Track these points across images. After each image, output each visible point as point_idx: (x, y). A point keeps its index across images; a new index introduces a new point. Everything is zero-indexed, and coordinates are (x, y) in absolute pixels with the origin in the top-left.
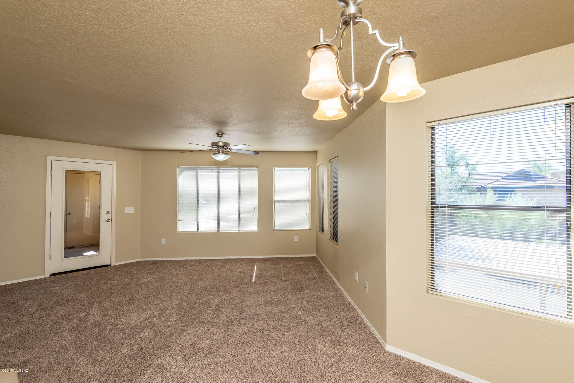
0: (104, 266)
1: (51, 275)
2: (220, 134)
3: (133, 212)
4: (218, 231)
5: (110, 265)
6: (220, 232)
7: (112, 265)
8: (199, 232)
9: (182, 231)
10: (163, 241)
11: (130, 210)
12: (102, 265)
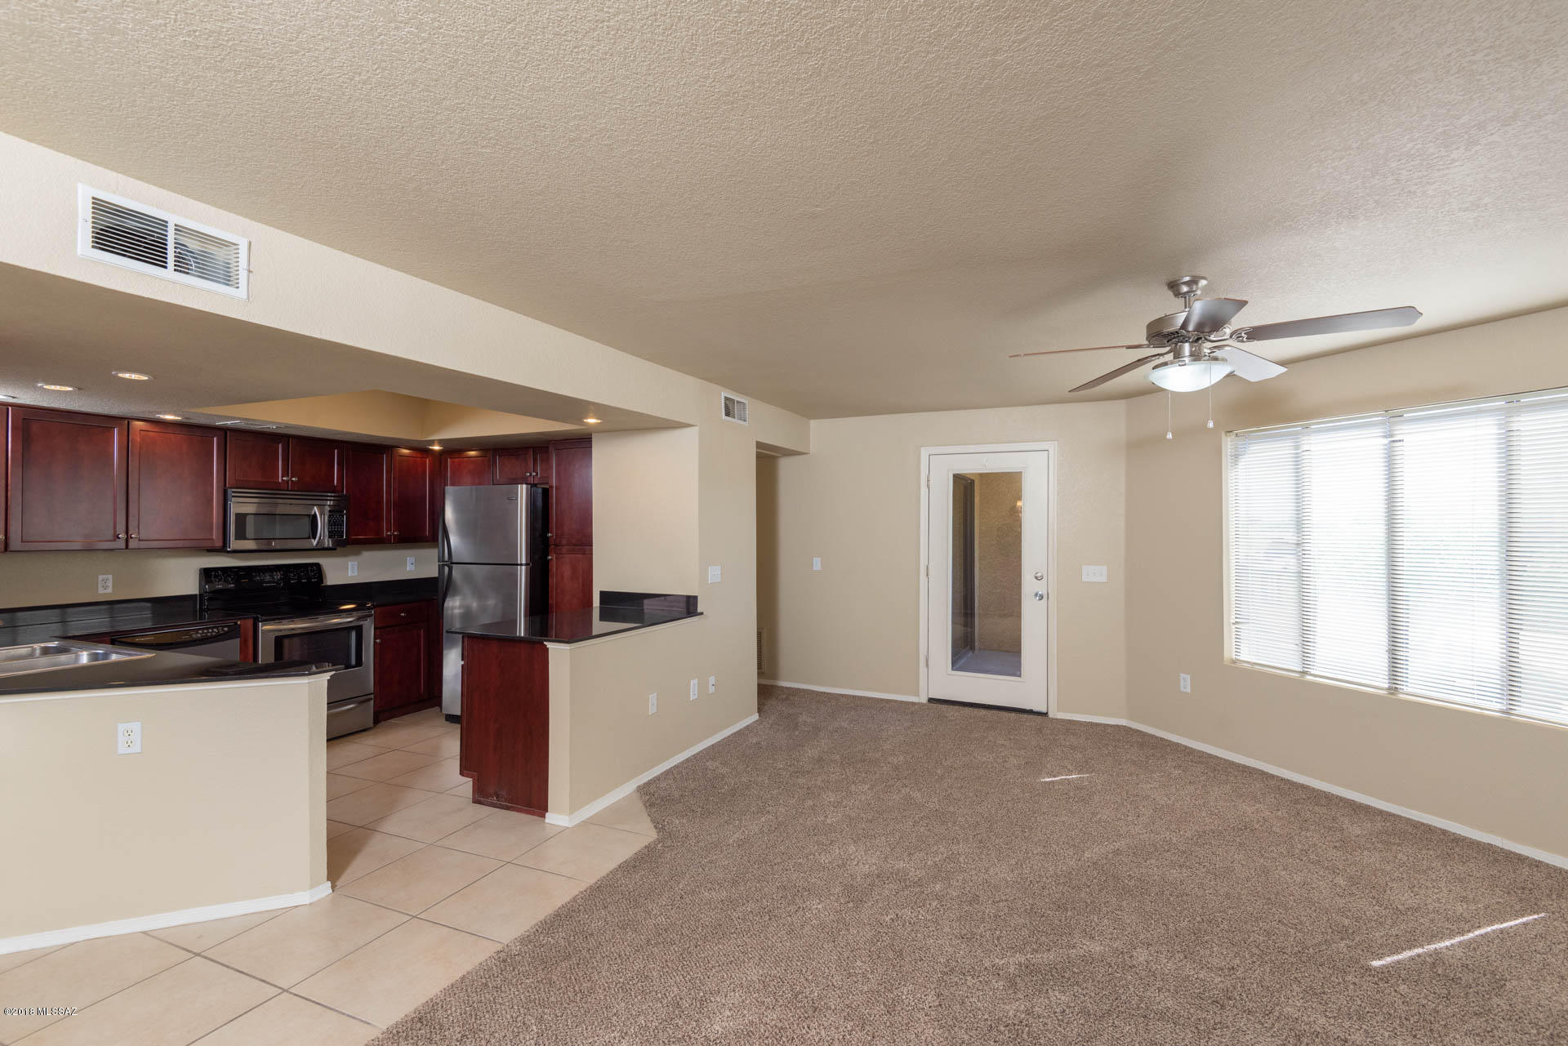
0: (1031, 712)
1: (931, 700)
2: (1184, 283)
3: (1104, 579)
4: (1393, 690)
5: (1046, 714)
6: (1402, 696)
7: (1051, 715)
8: (1309, 678)
9: (1248, 662)
10: (1186, 683)
11: (1095, 574)
12: (1028, 708)
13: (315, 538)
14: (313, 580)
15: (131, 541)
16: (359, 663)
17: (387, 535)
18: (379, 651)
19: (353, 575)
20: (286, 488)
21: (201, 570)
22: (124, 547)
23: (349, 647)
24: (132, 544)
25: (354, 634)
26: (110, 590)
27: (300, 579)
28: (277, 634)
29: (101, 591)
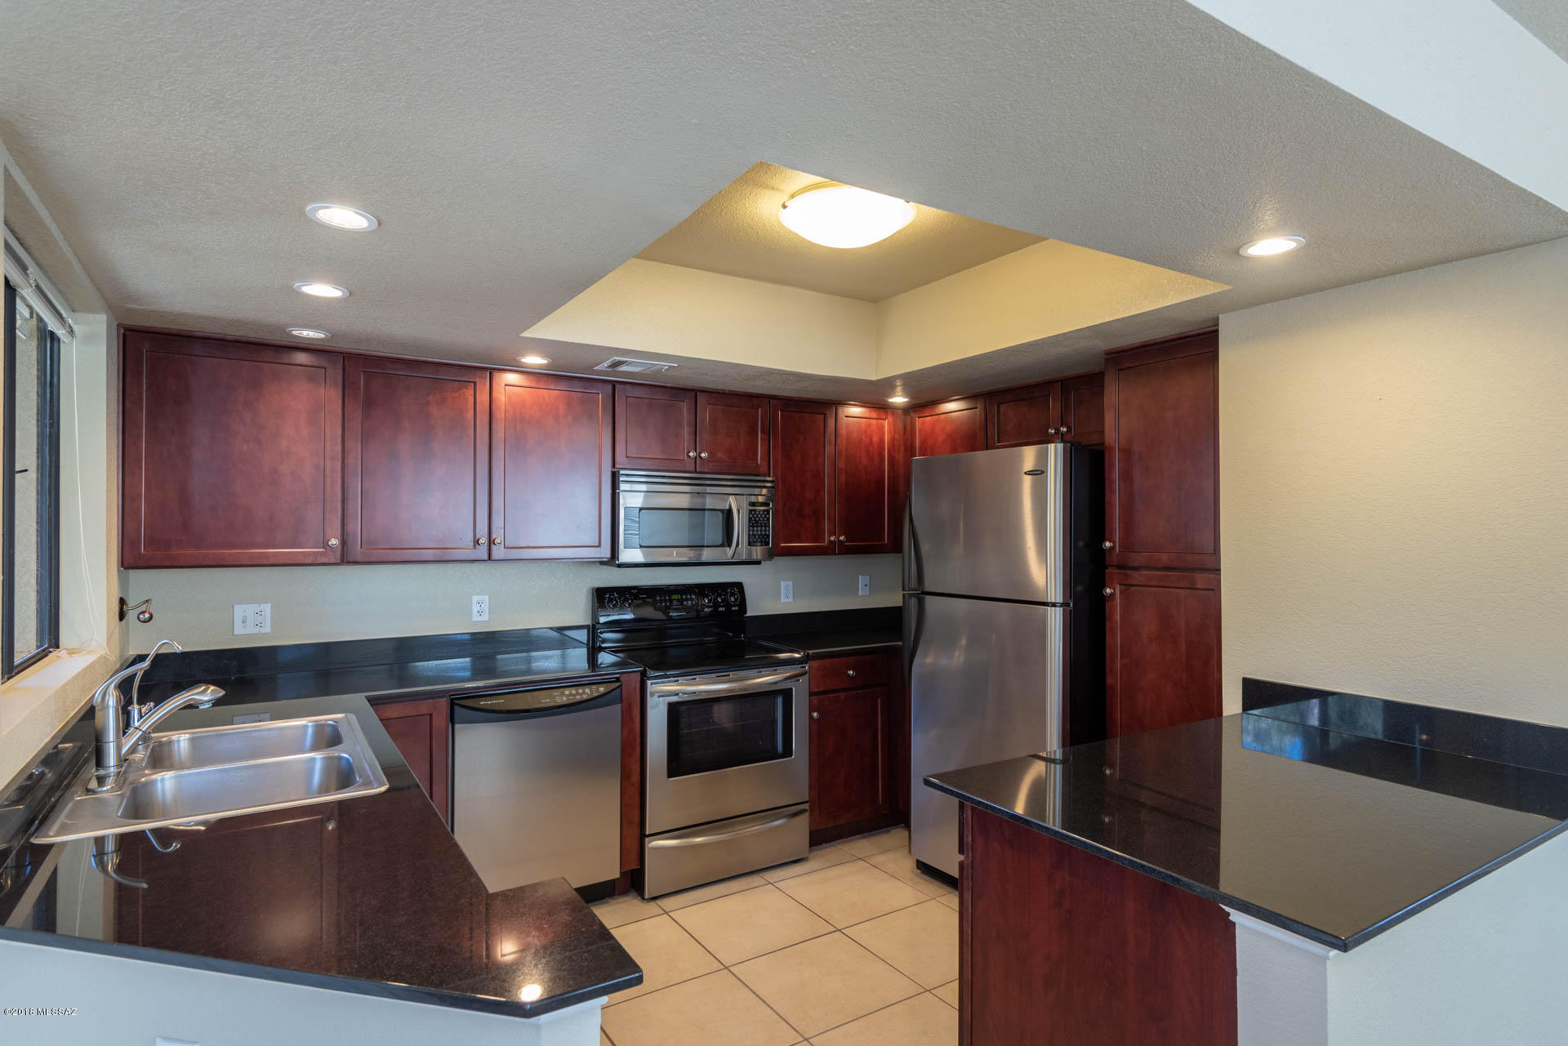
13: (730, 545)
14: (733, 608)
15: (494, 548)
16: (788, 752)
17: (830, 542)
18: (817, 732)
19: (787, 600)
20: (693, 469)
21: (593, 589)
22: (486, 557)
23: (775, 722)
24: (498, 552)
25: (780, 700)
26: (485, 617)
27: (716, 605)
28: (674, 699)
29: (476, 618)
